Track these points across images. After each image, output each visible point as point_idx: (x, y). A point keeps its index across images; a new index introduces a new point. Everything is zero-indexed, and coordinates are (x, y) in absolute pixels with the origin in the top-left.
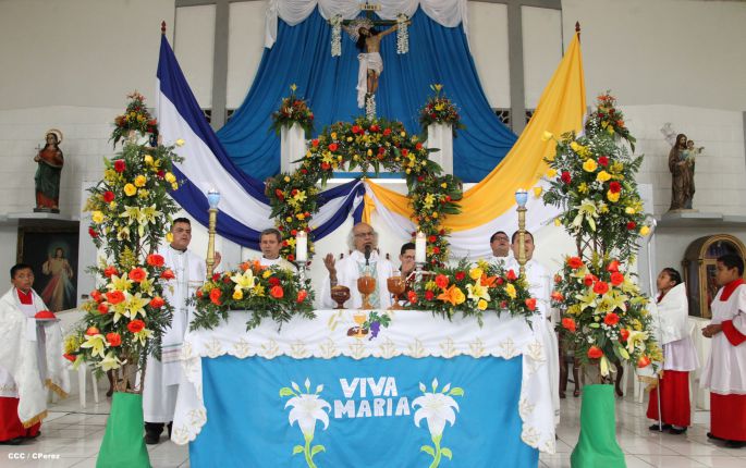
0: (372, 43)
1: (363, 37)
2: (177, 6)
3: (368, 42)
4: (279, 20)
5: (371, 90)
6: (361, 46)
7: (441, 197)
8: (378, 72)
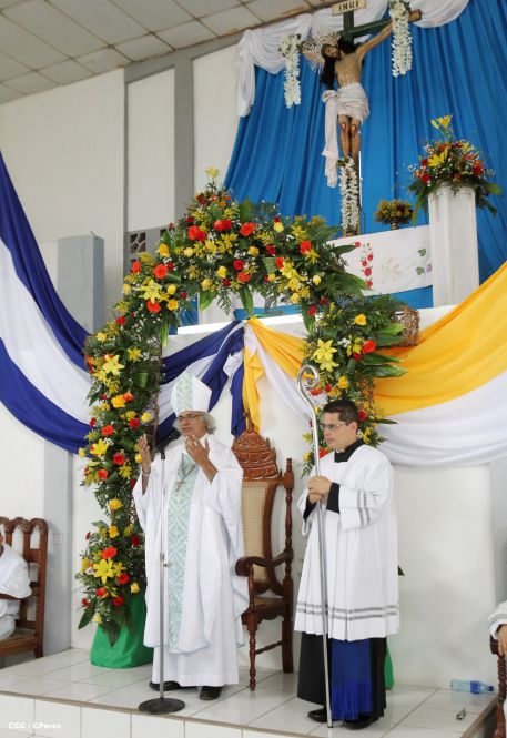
0: (346, 69)
1: (330, 63)
2: (127, 83)
3: (339, 68)
4: (257, 69)
5: (347, 153)
6: (329, 79)
7: (352, 345)
8: (358, 116)
